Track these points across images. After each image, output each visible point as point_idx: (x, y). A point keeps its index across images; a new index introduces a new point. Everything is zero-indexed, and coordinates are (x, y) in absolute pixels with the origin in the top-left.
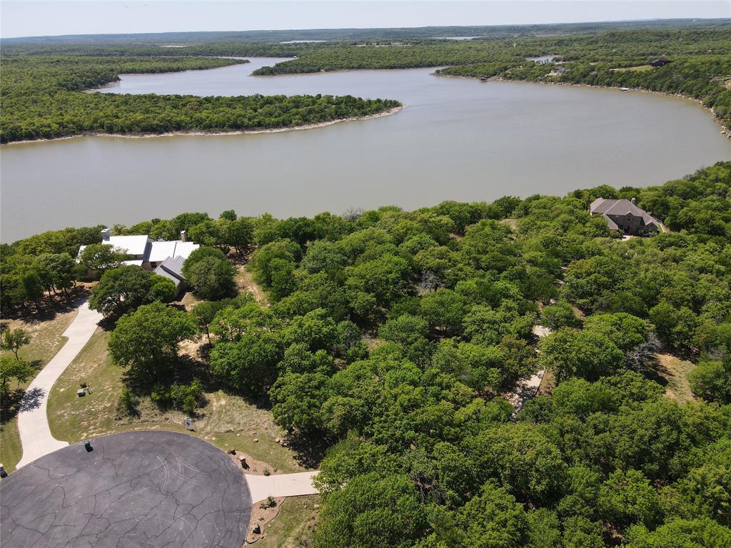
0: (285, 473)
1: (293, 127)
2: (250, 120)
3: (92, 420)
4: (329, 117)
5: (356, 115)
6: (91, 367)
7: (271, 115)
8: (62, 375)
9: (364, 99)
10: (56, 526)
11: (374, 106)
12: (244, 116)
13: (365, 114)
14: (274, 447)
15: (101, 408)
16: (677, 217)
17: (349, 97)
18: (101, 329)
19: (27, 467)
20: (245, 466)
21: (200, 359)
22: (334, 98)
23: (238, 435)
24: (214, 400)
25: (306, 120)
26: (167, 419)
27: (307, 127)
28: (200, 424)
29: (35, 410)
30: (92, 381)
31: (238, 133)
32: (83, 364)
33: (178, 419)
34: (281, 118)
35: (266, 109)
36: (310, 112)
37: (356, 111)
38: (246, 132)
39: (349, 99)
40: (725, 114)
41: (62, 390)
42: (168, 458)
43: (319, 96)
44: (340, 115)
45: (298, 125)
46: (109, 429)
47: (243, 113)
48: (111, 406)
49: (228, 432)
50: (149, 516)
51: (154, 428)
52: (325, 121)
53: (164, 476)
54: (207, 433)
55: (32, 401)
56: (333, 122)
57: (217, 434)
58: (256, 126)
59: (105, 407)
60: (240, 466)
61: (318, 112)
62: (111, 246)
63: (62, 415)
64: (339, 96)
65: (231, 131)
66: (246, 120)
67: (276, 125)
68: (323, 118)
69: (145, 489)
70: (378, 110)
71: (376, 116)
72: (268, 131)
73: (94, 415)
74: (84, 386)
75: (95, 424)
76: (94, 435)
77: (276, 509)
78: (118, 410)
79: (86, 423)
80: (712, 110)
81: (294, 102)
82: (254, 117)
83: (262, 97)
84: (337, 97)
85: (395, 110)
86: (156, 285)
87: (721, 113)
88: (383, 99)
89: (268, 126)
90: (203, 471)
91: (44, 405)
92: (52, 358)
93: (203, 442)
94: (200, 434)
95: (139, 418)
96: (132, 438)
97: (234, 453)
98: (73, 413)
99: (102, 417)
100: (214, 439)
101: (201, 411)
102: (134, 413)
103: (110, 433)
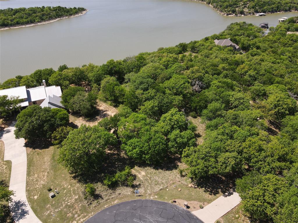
0: (209, 203)
1: (37, 23)
2: (11, 21)
3: (73, 211)
4: (54, 17)
5: (67, 16)
6: (44, 176)
7: (22, 18)
8: (27, 187)
9: (67, 8)
11: (74, 11)
12: (8, 19)
13: (71, 15)
14: (191, 190)
15: (73, 200)
16: (244, 44)
17: (59, 7)
18: (30, 150)
20: (188, 207)
21: (109, 152)
22: (52, 8)
23: (167, 190)
24: (137, 173)
25: (42, 20)
26: (120, 194)
27: (44, 23)
28: (141, 190)
29: (27, 216)
30: (52, 185)
31: (6, 28)
32: (36, 176)
33: (125, 192)
34: (29, 19)
35: (17, 15)
36: (43, 15)
37: (66, 14)
38: (11, 28)
39: (60, 8)
40: (217, 6)
41: (36, 197)
43: (44, 7)
44: (58, 16)
45: (39, 22)
46: (88, 213)
47: (5, 18)
48: (79, 197)
49: (160, 190)
51: (116, 202)
52: (52, 19)
54: (150, 195)
55: (20, 211)
56: (57, 20)
57: (157, 194)
58: (16, 24)
59: (76, 200)
60: (185, 208)
61: (47, 15)
62: (7, 96)
63: (50, 215)
64: (54, 7)
65: (2, 28)
66: (9, 22)
67: (27, 23)
68: (51, 18)
70: (76, 13)
71: (77, 15)
72: (24, 26)
73: (71, 206)
74: (50, 190)
75: (76, 213)
76: (82, 220)
78: (86, 198)
79: (70, 214)
80: (210, 5)
81: (31, 11)
82: (14, 20)
83: (12, 9)
84: (53, 7)
85: (84, 12)
86: (58, 115)
87: (215, 6)
88: (77, 7)
89: (23, 24)
90: (168, 219)
91: (31, 212)
92: (10, 177)
93: (152, 201)
94: (146, 196)
95: (102, 199)
96: (108, 213)
97: (175, 202)
98: (57, 210)
99: (78, 207)
100: (156, 197)
101: (136, 183)
102: (97, 197)
103: (91, 215)
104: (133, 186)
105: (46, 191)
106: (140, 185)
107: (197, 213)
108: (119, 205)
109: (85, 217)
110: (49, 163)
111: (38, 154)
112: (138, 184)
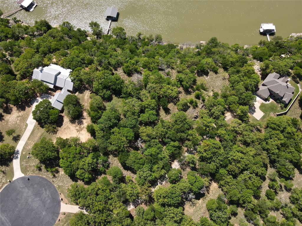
0: (70, 204)
3: (30, 168)
6: (32, 144)
8: (24, 145)
10: (20, 203)
18: (37, 123)
19: (15, 180)
20: (62, 200)
23: (63, 187)
24: (61, 171)
26: (48, 175)
28: (55, 180)
29: (17, 160)
32: (30, 142)
33: (50, 175)
41: (24, 153)
42: (45, 190)
46: (34, 173)
48: (35, 165)
49: (61, 185)
50: (38, 208)
51: (44, 176)
53: (43, 196)
55: (17, 156)
57: (59, 186)
59: (33, 165)
60: (61, 199)
63: (23, 165)
69: (39, 199)
73: (30, 166)
75: (31, 170)
76: (30, 174)
77: (65, 215)
78: (37, 167)
79: (28, 169)
90: (52, 197)
91: (19, 159)
92: (23, 135)
93: (54, 187)
94: (55, 183)
95: (41, 172)
96: (39, 179)
97: (61, 194)
98: (26, 164)
99: (33, 168)
100: (57, 186)
101: (56, 175)
102: (40, 170)
103: (34, 175)
104: (54, 176)
105: (28, 153)
106: (57, 177)
107: (62, 204)
108: (44, 178)
109: (32, 174)
110: (38, 138)
111: (38, 128)
112: (56, 176)
